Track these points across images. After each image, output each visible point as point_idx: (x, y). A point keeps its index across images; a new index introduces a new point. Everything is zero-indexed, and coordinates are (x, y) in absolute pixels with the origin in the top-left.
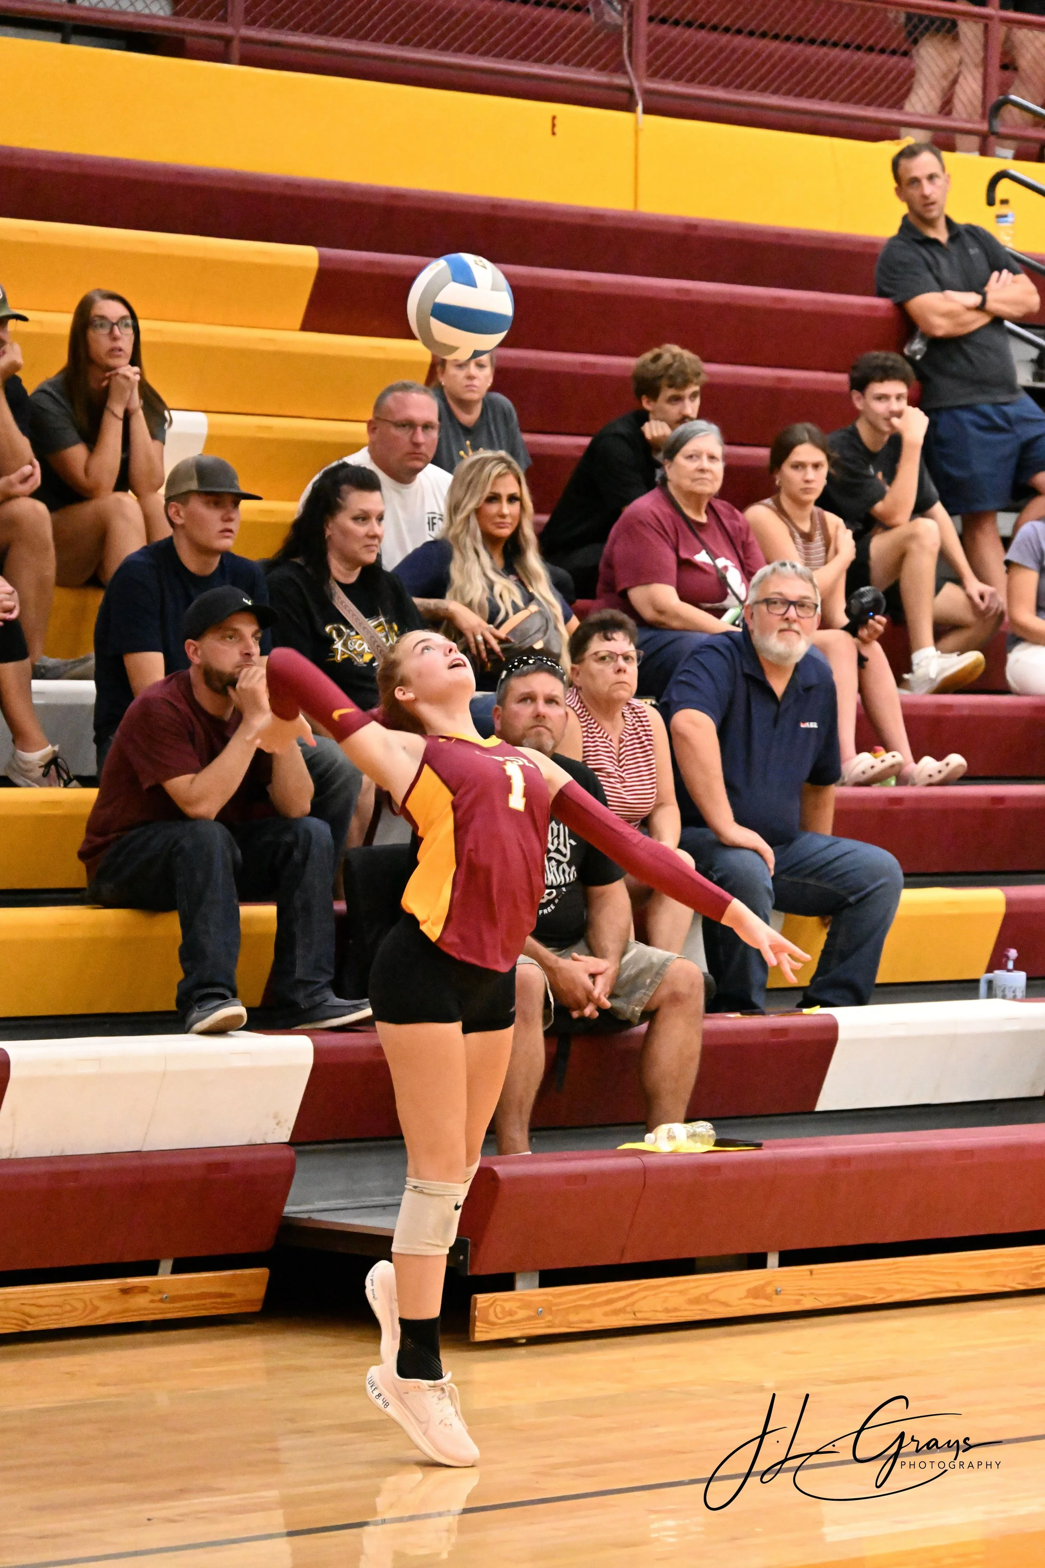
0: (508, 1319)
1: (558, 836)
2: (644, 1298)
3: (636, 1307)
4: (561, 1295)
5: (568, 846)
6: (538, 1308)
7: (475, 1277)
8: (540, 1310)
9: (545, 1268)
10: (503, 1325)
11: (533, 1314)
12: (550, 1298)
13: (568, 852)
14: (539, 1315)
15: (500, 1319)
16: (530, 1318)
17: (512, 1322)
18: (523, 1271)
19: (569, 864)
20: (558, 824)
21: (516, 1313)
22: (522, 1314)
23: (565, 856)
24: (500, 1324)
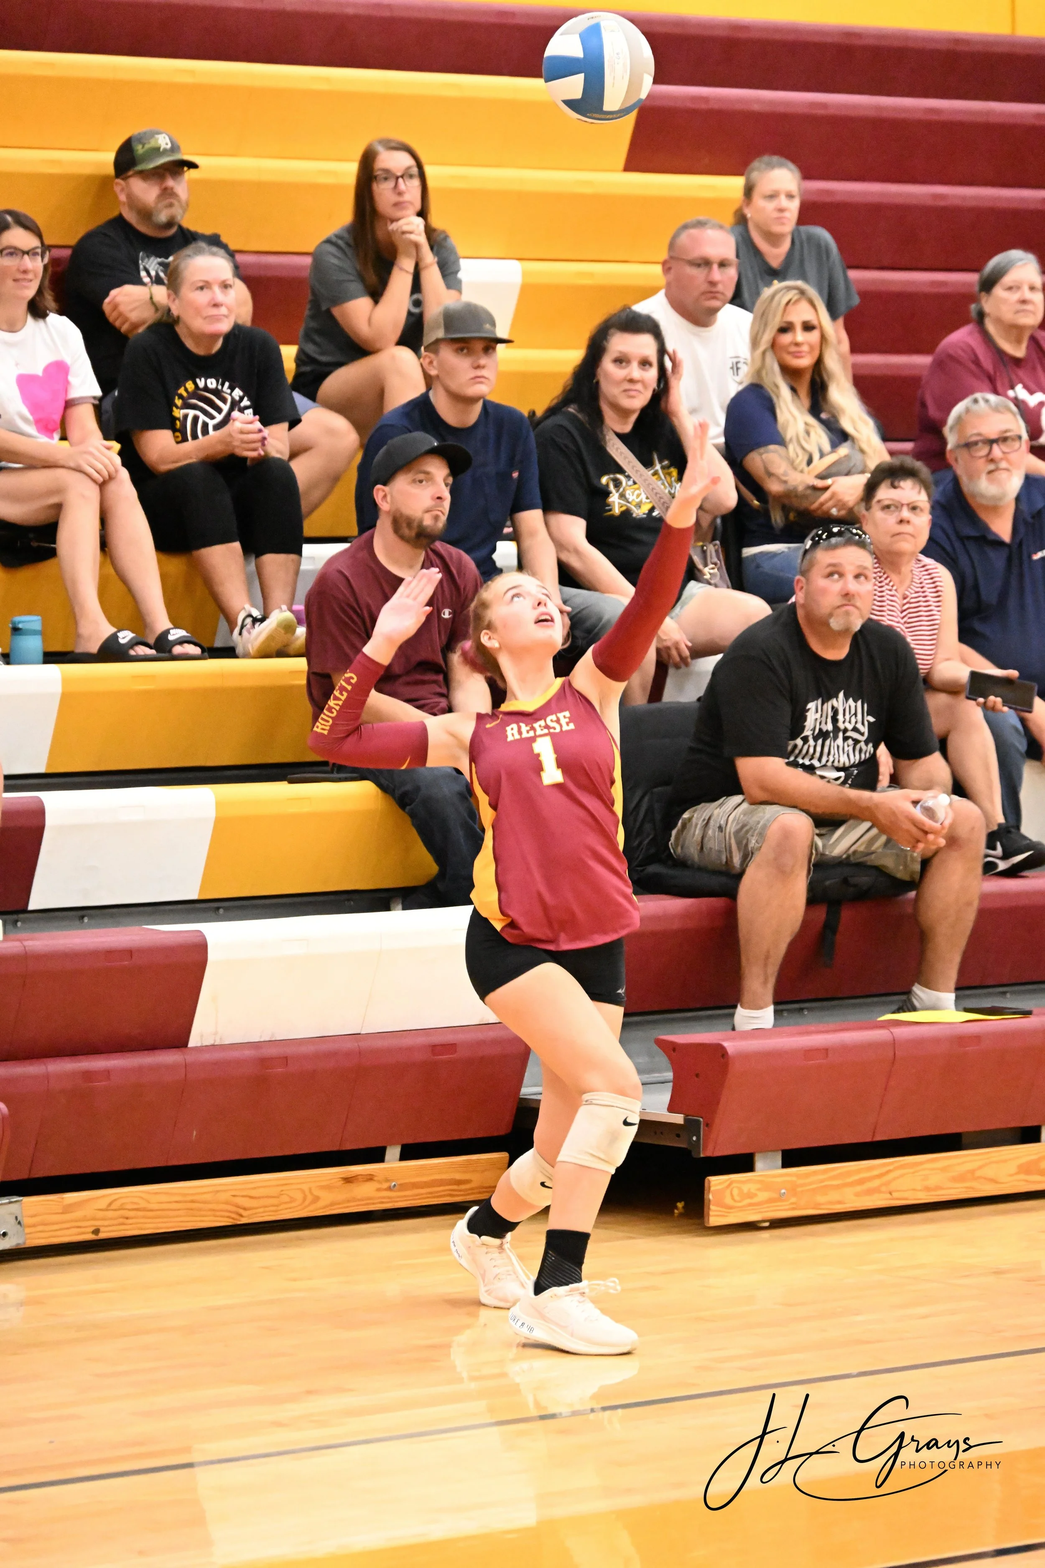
0: (748, 1201)
1: (855, 714)
2: (898, 1178)
3: (893, 1186)
4: (807, 1175)
5: (866, 723)
6: (780, 1191)
7: (709, 1159)
8: (783, 1191)
9: (787, 1147)
10: (741, 1209)
11: (775, 1195)
12: (794, 1179)
13: (865, 730)
14: (781, 1198)
15: (740, 1202)
16: (771, 1201)
17: (750, 1205)
18: (765, 1150)
19: (867, 742)
20: (855, 701)
21: (756, 1195)
22: (763, 1196)
23: (862, 734)
24: (739, 1207)
